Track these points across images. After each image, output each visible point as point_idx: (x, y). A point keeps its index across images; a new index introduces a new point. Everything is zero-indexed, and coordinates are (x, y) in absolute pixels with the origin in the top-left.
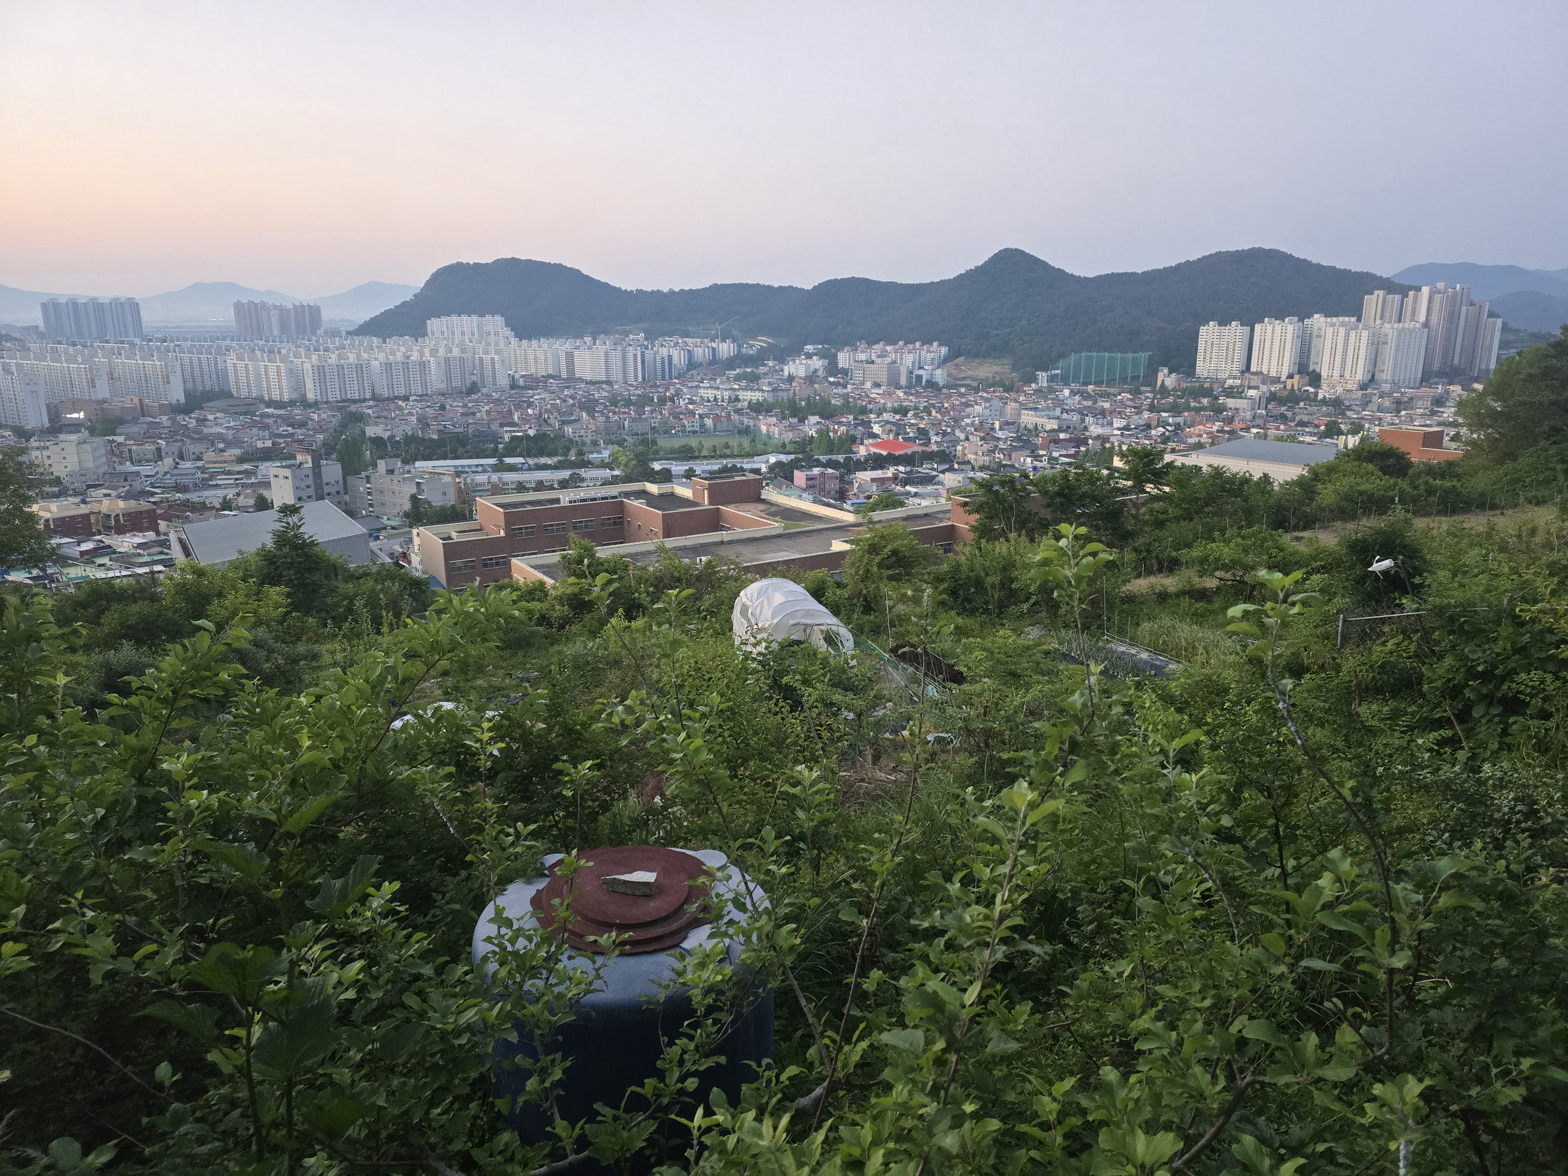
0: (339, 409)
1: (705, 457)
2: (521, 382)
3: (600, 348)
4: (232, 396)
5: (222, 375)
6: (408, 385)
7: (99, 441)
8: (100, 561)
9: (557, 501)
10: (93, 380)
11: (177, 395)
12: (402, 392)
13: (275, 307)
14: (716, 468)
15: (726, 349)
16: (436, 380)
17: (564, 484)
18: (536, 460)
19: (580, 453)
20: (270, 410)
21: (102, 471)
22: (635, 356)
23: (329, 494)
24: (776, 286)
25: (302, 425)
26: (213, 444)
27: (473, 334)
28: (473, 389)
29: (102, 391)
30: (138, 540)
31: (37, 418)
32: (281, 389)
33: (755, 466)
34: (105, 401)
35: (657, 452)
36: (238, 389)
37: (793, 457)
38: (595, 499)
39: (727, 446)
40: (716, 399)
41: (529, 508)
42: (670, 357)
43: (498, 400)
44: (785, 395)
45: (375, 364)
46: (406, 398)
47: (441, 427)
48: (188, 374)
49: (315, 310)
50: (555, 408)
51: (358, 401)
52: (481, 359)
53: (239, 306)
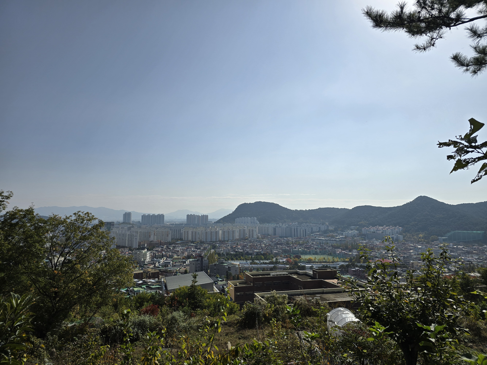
0: (210, 244)
1: (317, 262)
2: (260, 237)
3: (284, 226)
4: (183, 240)
5: (181, 234)
6: (229, 237)
7: (149, 252)
8: (143, 287)
9: (269, 274)
10: (150, 235)
11: (169, 239)
12: (227, 239)
13: (197, 216)
14: (321, 266)
15: (323, 228)
16: (237, 236)
17: (271, 269)
18: (263, 261)
19: (277, 259)
20: (192, 244)
21: (148, 260)
22: (294, 229)
23: (204, 269)
24: (340, 208)
25: (199, 249)
26: (176, 254)
27: (247, 223)
29: (152, 238)
30: (153, 281)
31: (135, 245)
32: (195, 238)
33: (334, 266)
34: (152, 241)
35: (301, 260)
36: (185, 238)
37: (348, 263)
38: (281, 275)
39: (324, 259)
40: (320, 243)
41: (260, 276)
42: (305, 230)
43: (254, 242)
44: (344, 242)
45: (220, 232)
46: (228, 241)
47: (236, 250)
48: (173, 234)
49: (207, 216)
50: (270, 245)
51: (215, 242)
52: (249, 230)
53: (188, 216)
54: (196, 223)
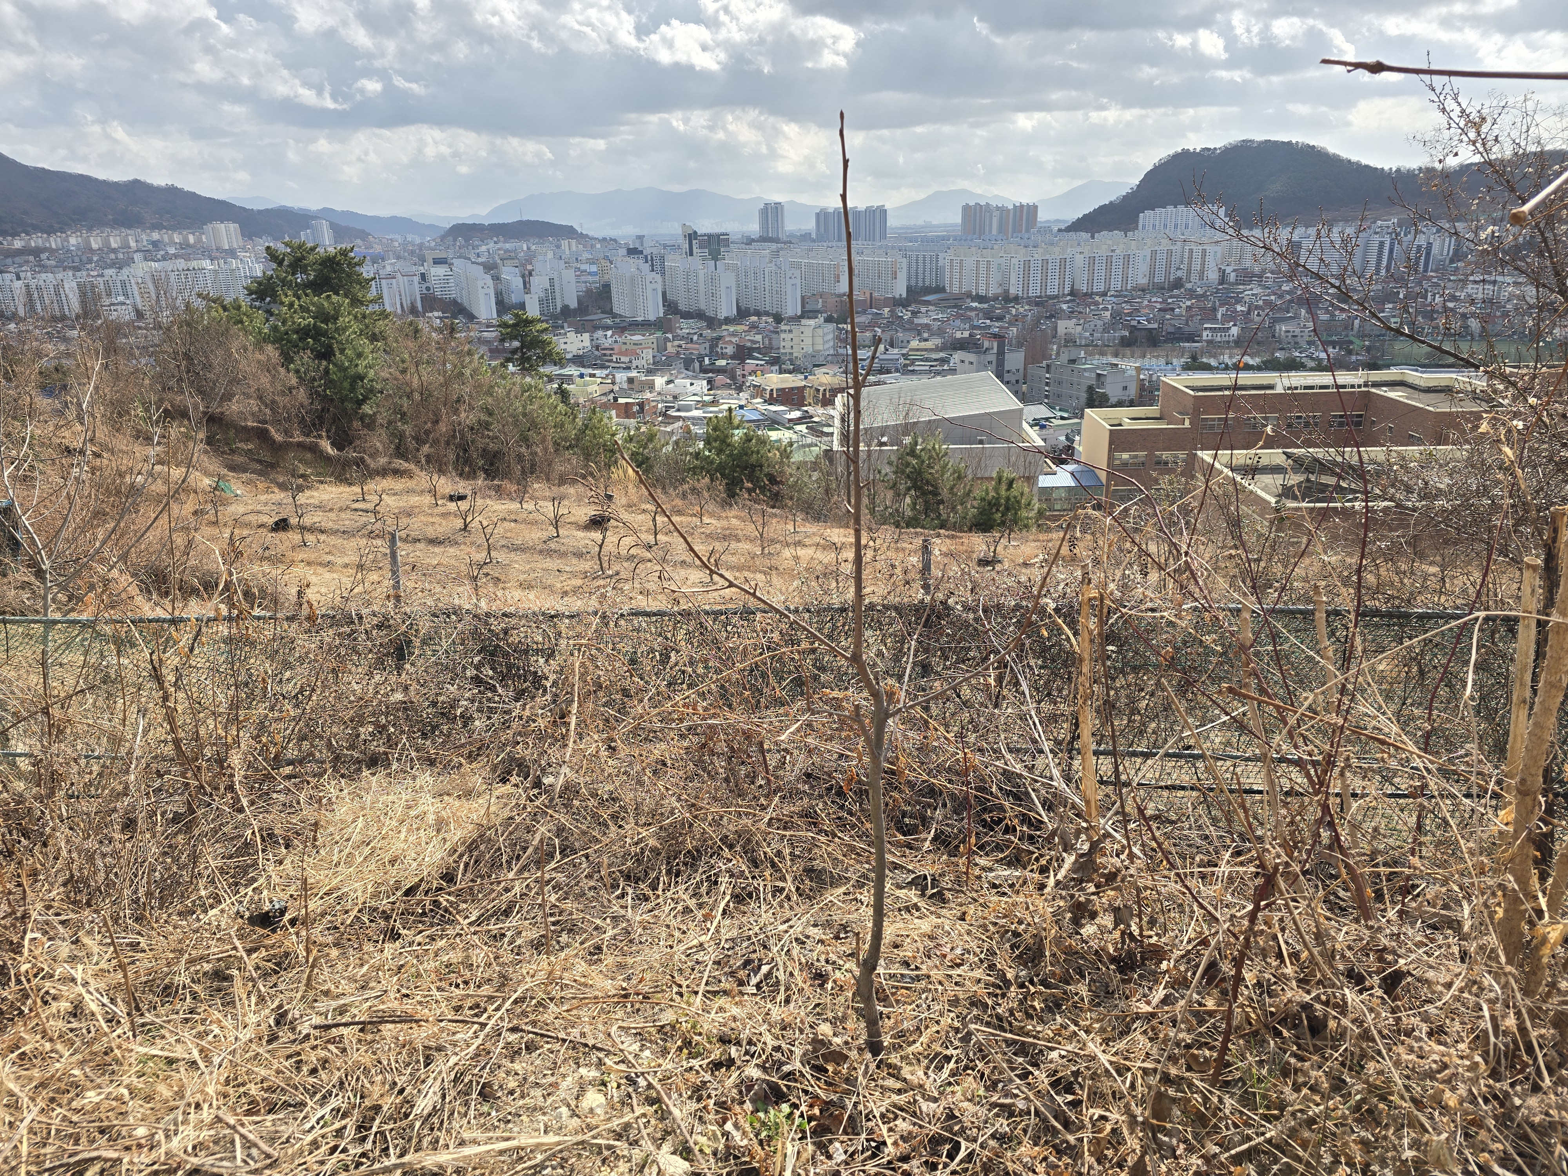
0: (1037, 304)
2: (1232, 277)
4: (945, 290)
5: (939, 271)
6: (1108, 279)
7: (831, 326)
10: (838, 275)
11: (900, 290)
12: (1101, 287)
13: (998, 208)
16: (1140, 276)
20: (974, 304)
21: (828, 353)
22: (1381, 244)
25: (1000, 318)
26: (919, 334)
27: (1187, 227)
28: (1178, 284)
31: (792, 308)
32: (987, 284)
36: (951, 284)
41: (1229, 392)
42: (1429, 245)
43: (1204, 295)
45: (1079, 259)
46: (1104, 294)
47: (1134, 323)
48: (913, 271)
49: (1033, 210)
50: (1268, 303)
51: (1057, 297)
52: (1191, 251)
53: (966, 209)
54: (994, 232)
